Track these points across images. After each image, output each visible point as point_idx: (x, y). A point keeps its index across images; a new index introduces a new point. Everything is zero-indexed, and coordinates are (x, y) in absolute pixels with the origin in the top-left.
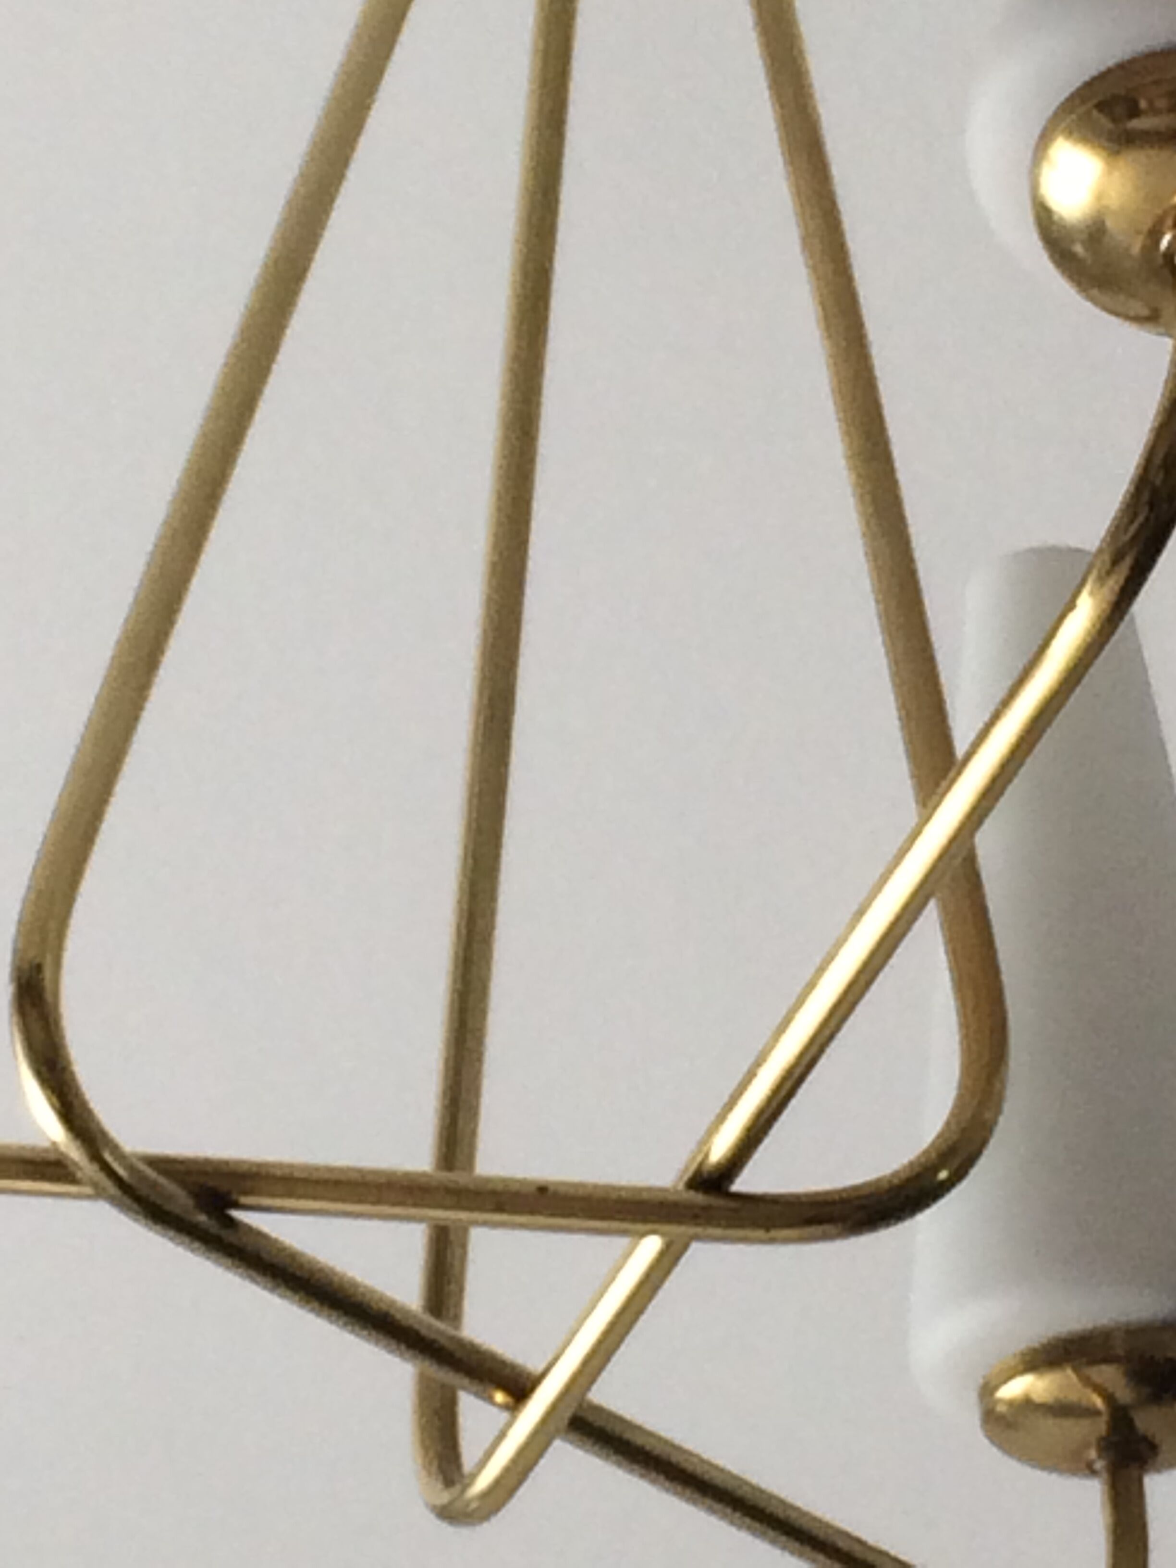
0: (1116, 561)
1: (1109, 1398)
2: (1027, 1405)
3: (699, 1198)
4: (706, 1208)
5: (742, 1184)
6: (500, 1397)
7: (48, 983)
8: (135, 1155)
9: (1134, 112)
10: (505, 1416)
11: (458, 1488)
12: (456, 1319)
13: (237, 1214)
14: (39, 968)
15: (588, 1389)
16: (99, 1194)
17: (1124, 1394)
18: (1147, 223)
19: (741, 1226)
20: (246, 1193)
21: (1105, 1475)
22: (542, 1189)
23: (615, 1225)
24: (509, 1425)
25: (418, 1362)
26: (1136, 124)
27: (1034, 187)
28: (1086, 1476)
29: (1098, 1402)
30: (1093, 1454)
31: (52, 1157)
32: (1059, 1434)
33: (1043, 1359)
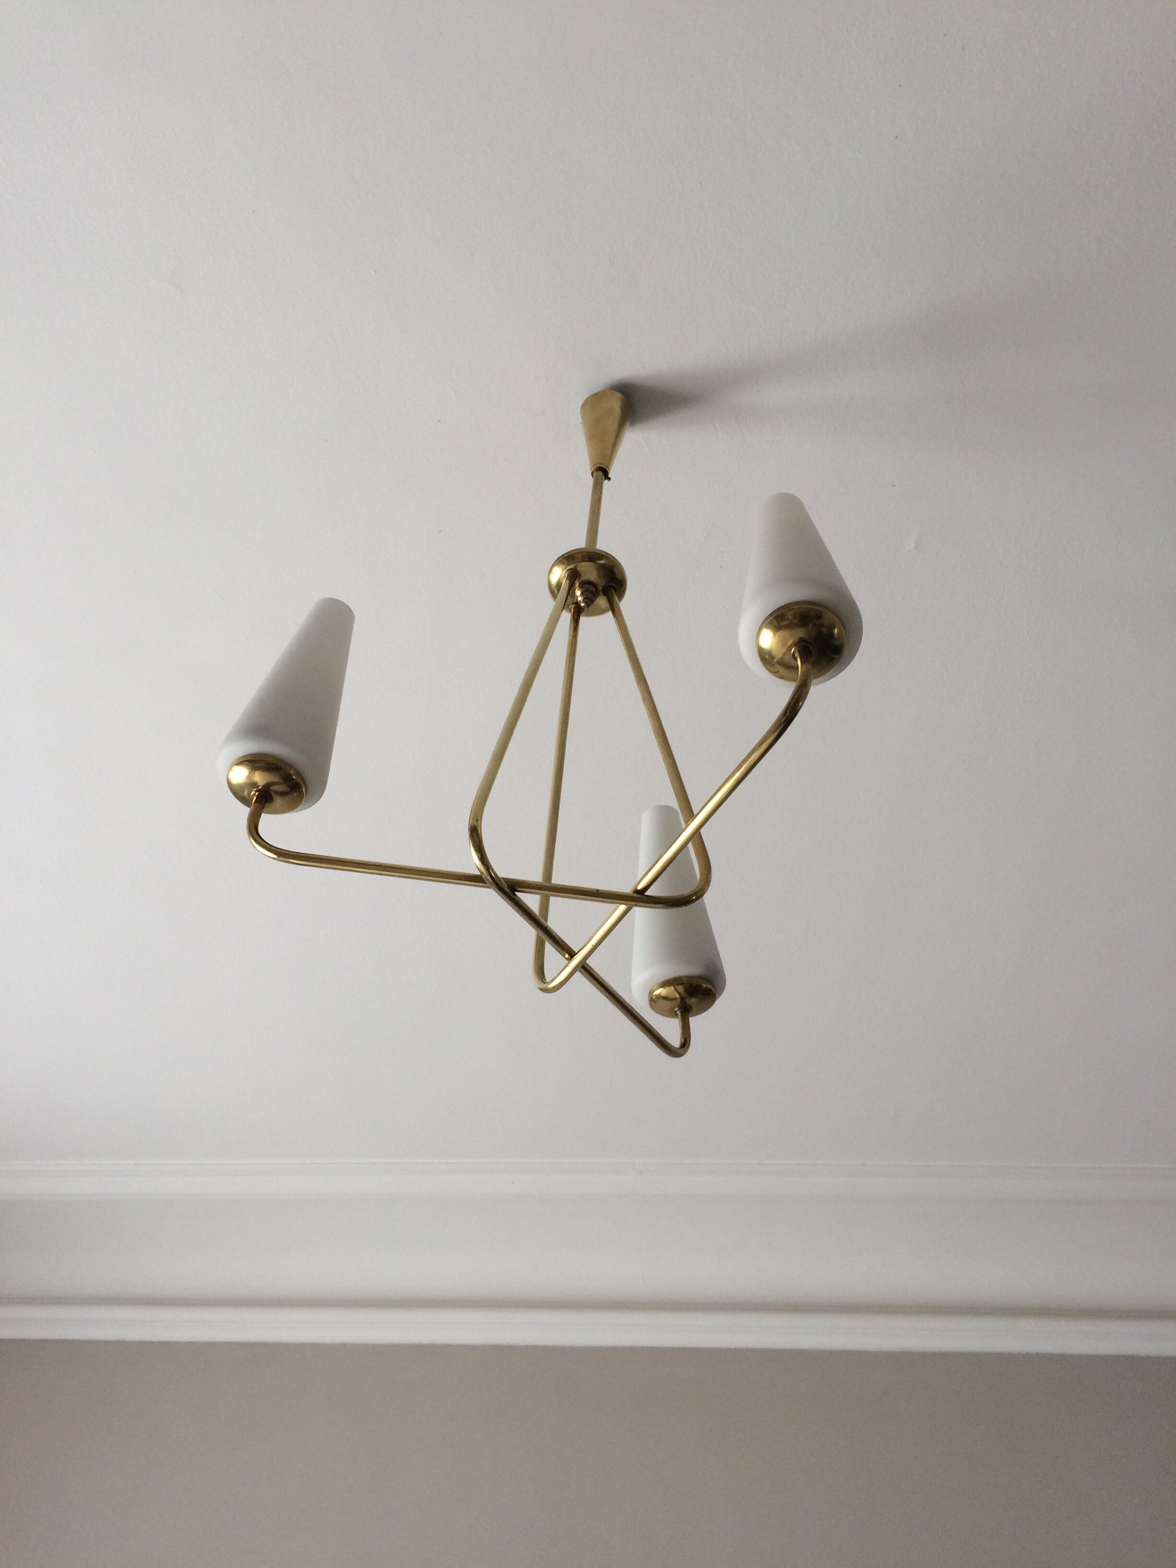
1: (681, 995)
2: (659, 997)
3: (635, 895)
4: (638, 899)
5: (648, 893)
6: (567, 956)
11: (546, 984)
15: (590, 957)
17: (685, 994)
19: (645, 904)
22: (597, 891)
23: (615, 902)
24: (565, 968)
25: (538, 931)
27: (758, 643)
30: (678, 1011)
32: (668, 1004)
33: (665, 984)
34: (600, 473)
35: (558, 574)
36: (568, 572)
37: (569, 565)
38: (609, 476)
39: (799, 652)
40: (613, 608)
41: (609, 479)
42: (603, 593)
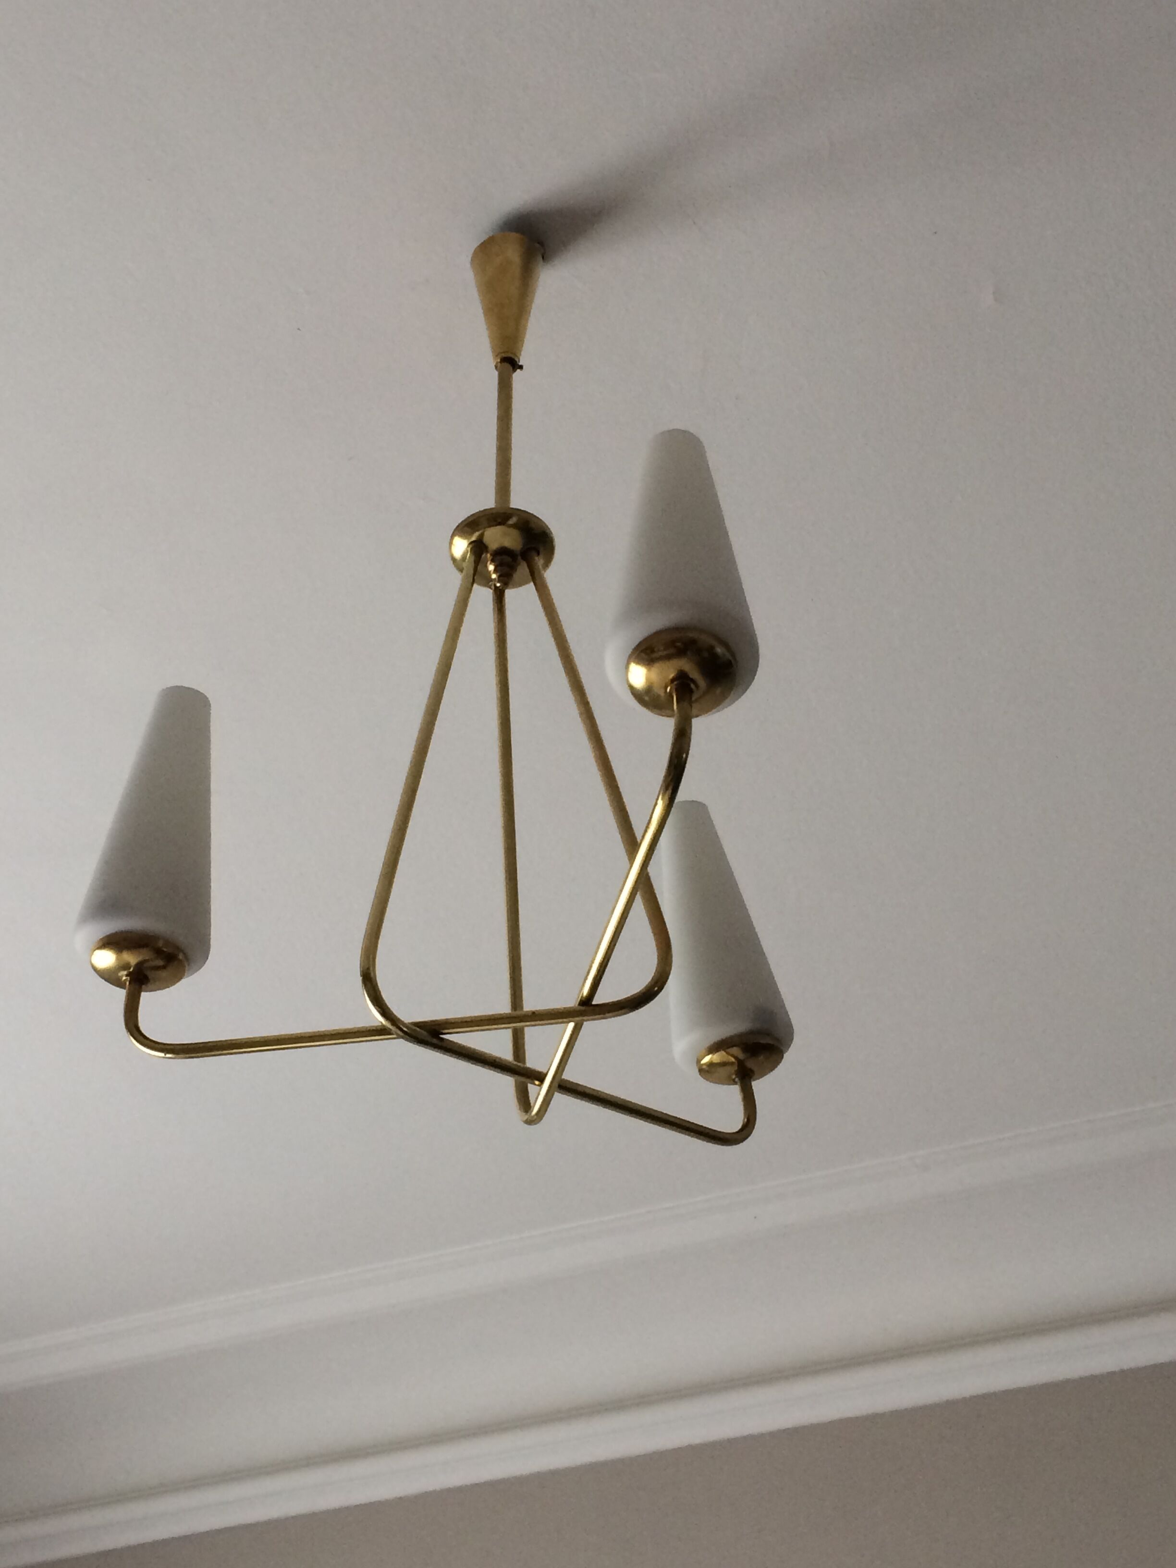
0: (667, 789)
1: (736, 1058)
2: (711, 1064)
3: (583, 1008)
4: (585, 1011)
5: (595, 1002)
6: (537, 1083)
7: (372, 975)
8: (409, 1023)
9: (653, 651)
10: (539, 1087)
11: (529, 1114)
12: (524, 1062)
13: (442, 1036)
14: (368, 969)
15: (562, 1074)
16: (399, 1037)
17: (741, 1056)
18: (664, 685)
19: (595, 1015)
20: (444, 1029)
21: (739, 1084)
22: (534, 1013)
23: (560, 1020)
24: (540, 1090)
25: (513, 1077)
26: (655, 655)
27: (627, 681)
28: (733, 1084)
29: (733, 1060)
30: (734, 1077)
31: (383, 1028)
32: (723, 1072)
33: (714, 1048)
34: (507, 366)
35: (460, 546)
36: (471, 546)
37: (472, 534)
38: (520, 364)
39: (677, 690)
40: (536, 578)
41: (521, 367)
42: (522, 558)
